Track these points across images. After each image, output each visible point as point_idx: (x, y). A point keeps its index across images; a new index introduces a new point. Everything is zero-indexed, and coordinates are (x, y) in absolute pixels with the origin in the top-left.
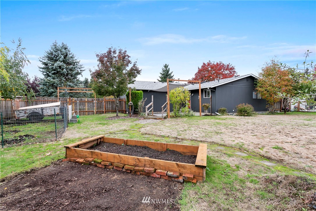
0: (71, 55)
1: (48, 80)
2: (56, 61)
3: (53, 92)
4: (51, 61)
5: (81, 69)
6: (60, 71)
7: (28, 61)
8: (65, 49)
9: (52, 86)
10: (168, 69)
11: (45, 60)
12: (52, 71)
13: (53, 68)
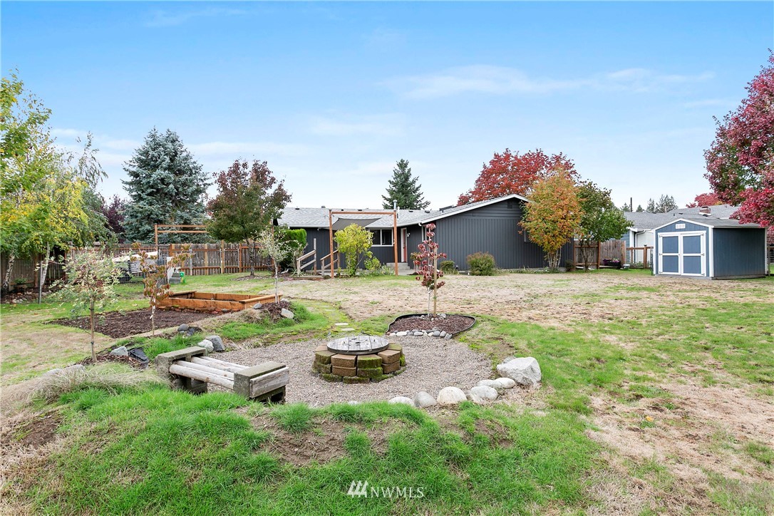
0: (184, 154)
1: (140, 207)
2: (155, 167)
3: (149, 231)
4: (146, 169)
5: (205, 182)
6: (162, 189)
7: (104, 173)
8: (173, 141)
9: (149, 218)
10: (406, 171)
11: (135, 166)
12: (147, 188)
13: (149, 182)
